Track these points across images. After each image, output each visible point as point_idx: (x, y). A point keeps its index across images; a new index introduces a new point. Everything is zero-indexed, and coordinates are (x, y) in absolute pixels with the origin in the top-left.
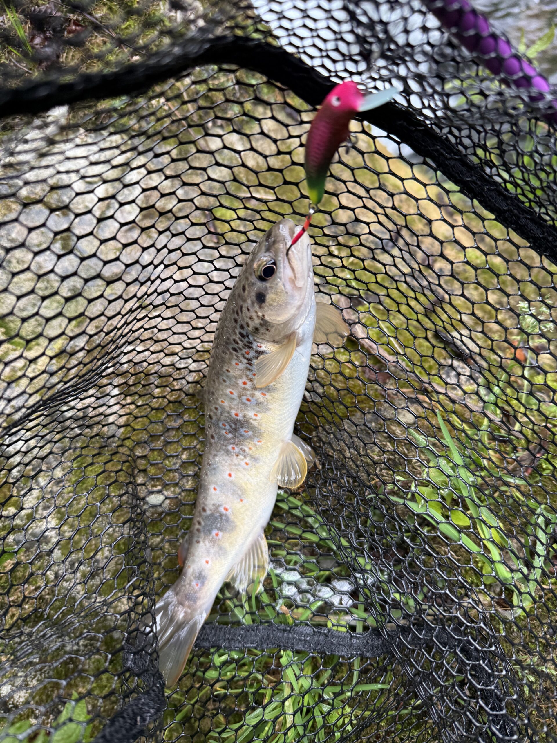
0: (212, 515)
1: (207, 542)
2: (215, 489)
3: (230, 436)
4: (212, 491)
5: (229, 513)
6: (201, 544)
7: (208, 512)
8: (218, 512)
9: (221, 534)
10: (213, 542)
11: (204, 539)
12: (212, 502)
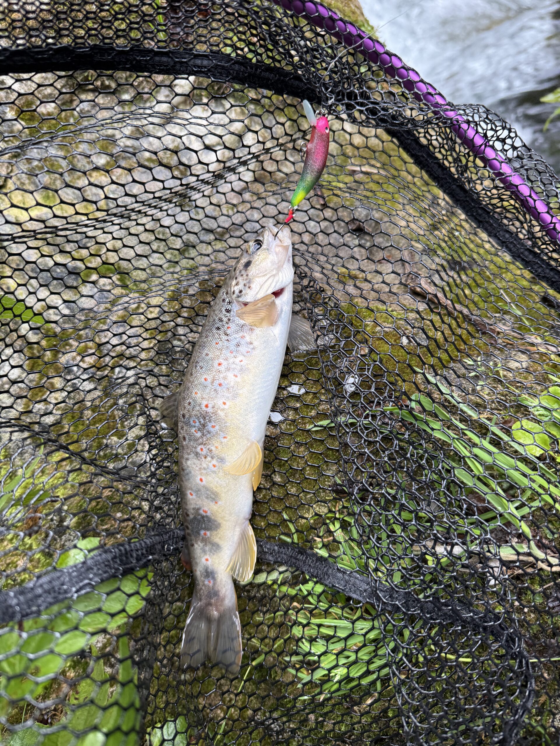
0: (195, 518)
1: (199, 543)
2: (191, 494)
3: (199, 434)
4: (189, 496)
5: (209, 514)
6: (196, 546)
7: (191, 516)
8: (199, 515)
9: (208, 533)
10: (206, 541)
11: (196, 541)
12: (192, 507)
